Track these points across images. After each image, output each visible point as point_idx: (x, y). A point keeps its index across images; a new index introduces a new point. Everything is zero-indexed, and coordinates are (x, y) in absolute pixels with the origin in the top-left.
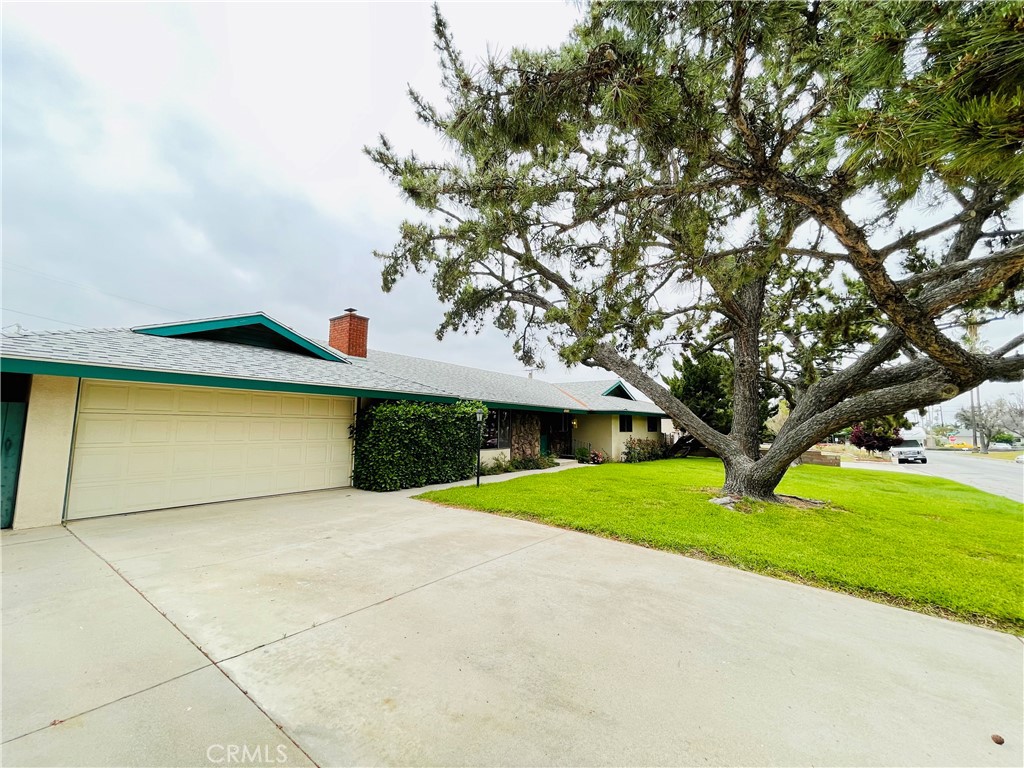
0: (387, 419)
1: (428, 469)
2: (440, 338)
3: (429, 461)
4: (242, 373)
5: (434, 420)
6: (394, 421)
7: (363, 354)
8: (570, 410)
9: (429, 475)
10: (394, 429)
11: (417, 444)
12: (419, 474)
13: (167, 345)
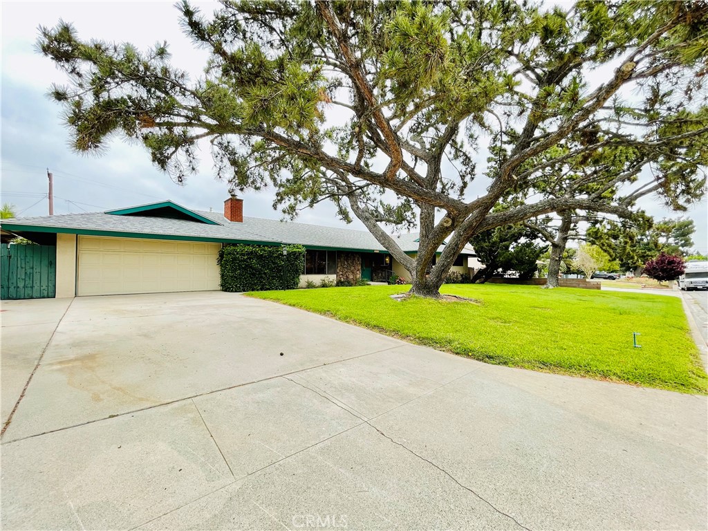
0: (230, 254)
1: (262, 282)
2: (275, 209)
3: (262, 277)
4: (147, 231)
5: (262, 255)
6: (234, 255)
7: (241, 220)
8: (380, 251)
9: (263, 285)
10: (234, 259)
11: (251, 267)
12: (255, 284)
13: (117, 219)
